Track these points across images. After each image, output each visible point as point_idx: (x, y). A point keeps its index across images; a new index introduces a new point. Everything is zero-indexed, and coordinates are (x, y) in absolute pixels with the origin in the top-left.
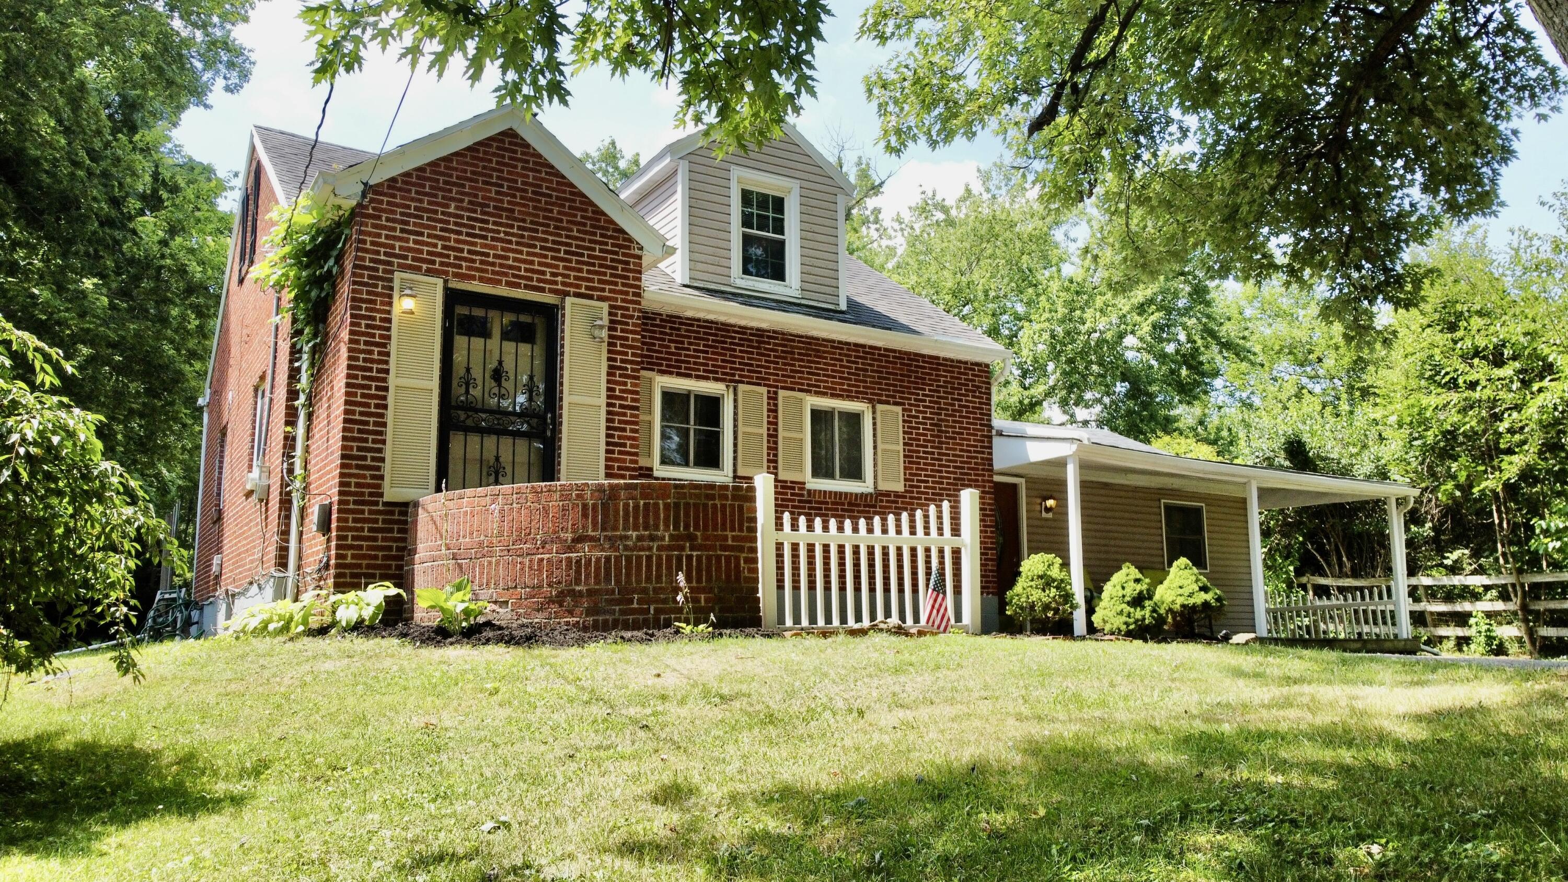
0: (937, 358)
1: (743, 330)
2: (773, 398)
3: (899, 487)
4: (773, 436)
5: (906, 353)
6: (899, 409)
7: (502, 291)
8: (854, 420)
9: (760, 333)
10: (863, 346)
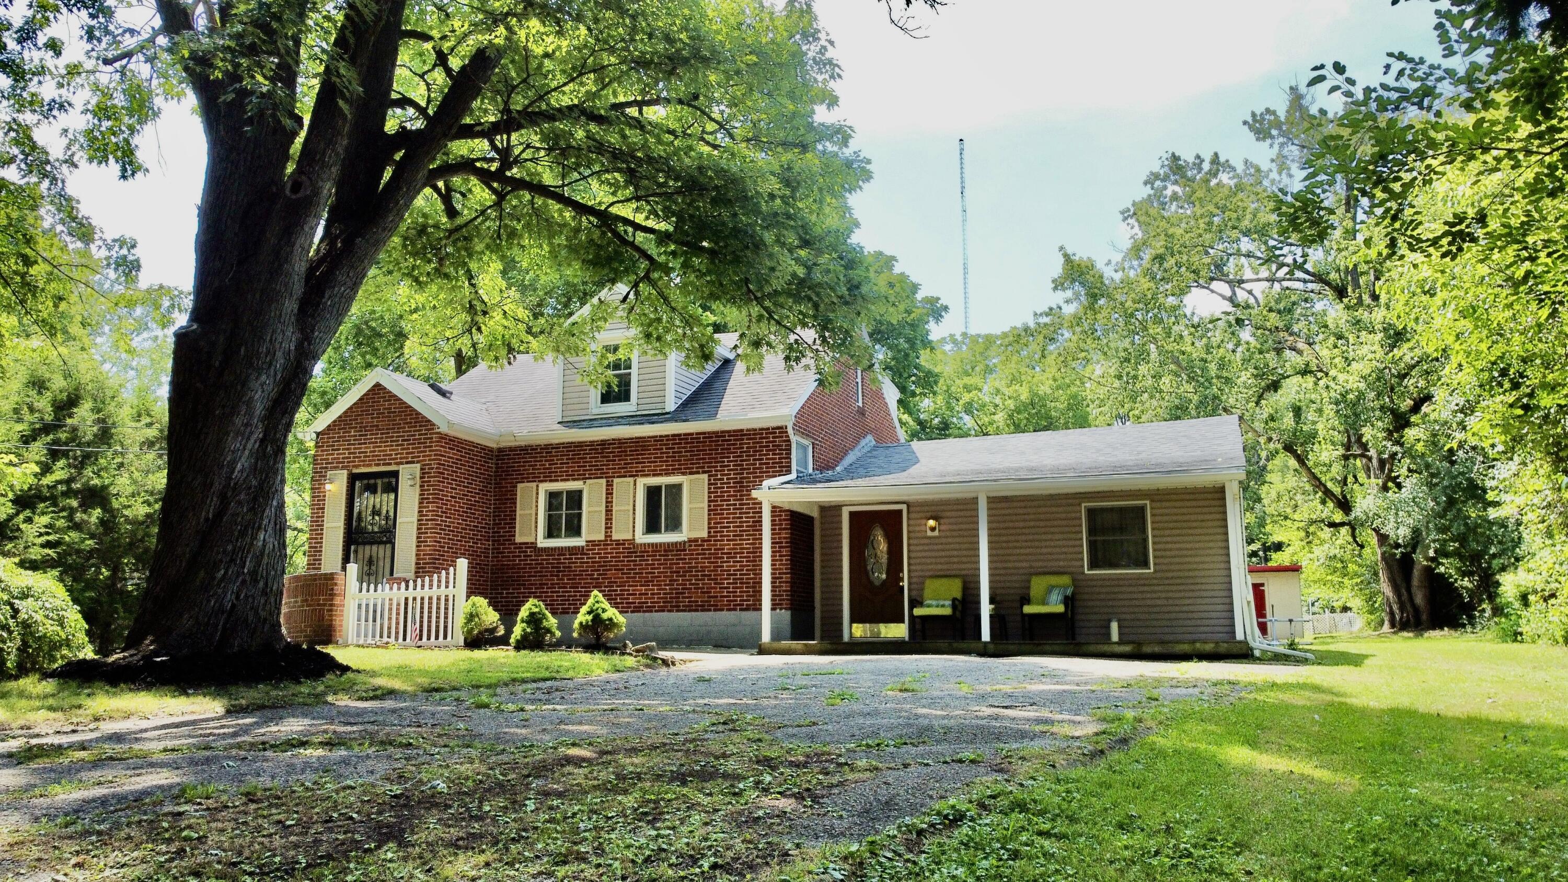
0: (742, 430)
1: (592, 443)
2: (609, 485)
3: (705, 534)
4: (609, 511)
5: (714, 433)
6: (706, 476)
7: (375, 469)
8: (678, 487)
9: (604, 443)
10: (679, 435)
